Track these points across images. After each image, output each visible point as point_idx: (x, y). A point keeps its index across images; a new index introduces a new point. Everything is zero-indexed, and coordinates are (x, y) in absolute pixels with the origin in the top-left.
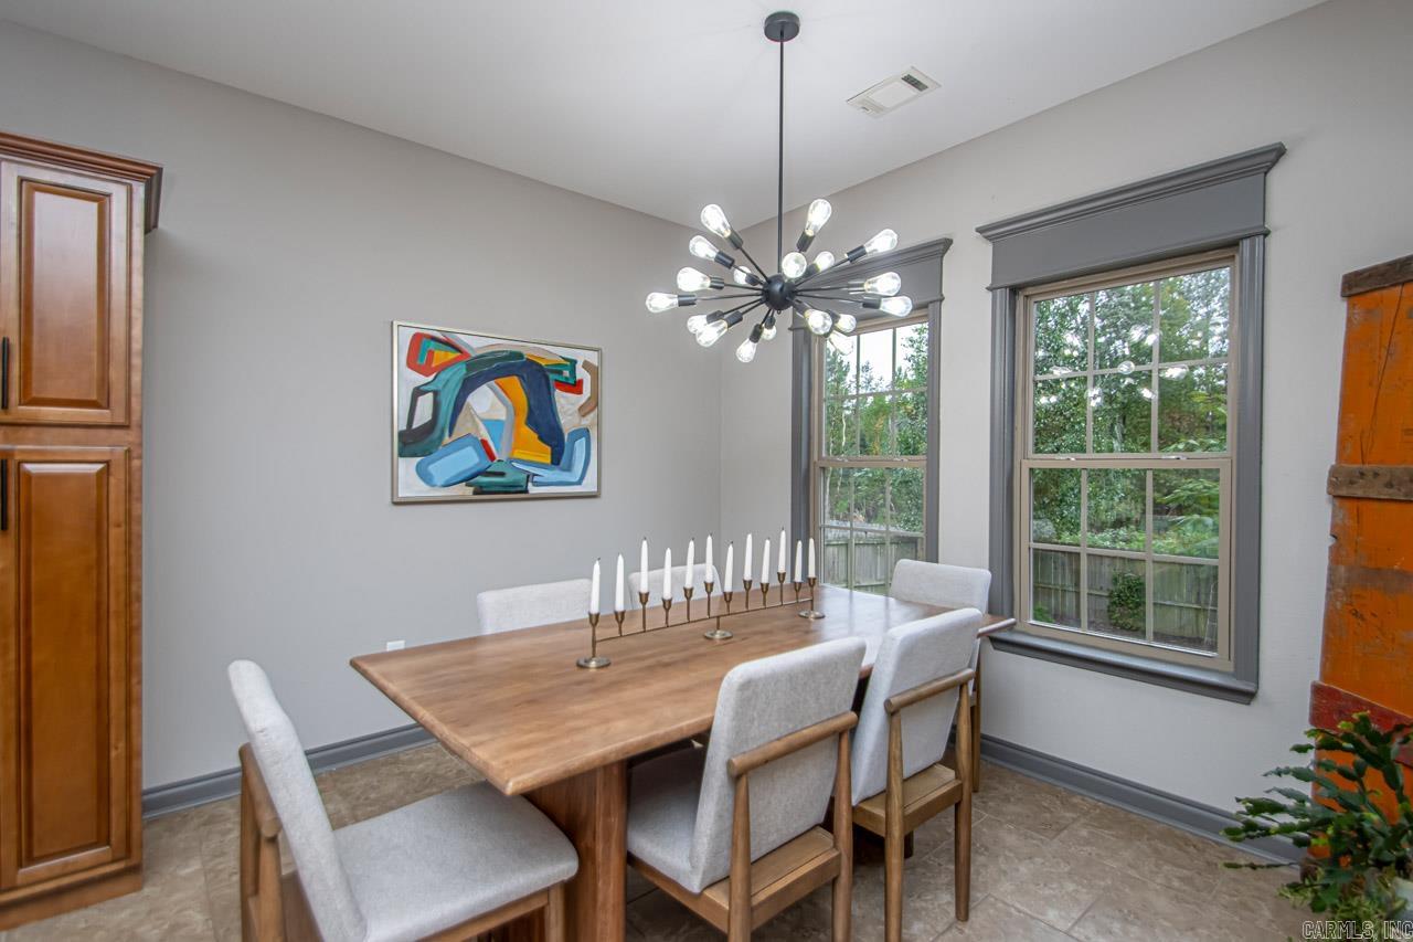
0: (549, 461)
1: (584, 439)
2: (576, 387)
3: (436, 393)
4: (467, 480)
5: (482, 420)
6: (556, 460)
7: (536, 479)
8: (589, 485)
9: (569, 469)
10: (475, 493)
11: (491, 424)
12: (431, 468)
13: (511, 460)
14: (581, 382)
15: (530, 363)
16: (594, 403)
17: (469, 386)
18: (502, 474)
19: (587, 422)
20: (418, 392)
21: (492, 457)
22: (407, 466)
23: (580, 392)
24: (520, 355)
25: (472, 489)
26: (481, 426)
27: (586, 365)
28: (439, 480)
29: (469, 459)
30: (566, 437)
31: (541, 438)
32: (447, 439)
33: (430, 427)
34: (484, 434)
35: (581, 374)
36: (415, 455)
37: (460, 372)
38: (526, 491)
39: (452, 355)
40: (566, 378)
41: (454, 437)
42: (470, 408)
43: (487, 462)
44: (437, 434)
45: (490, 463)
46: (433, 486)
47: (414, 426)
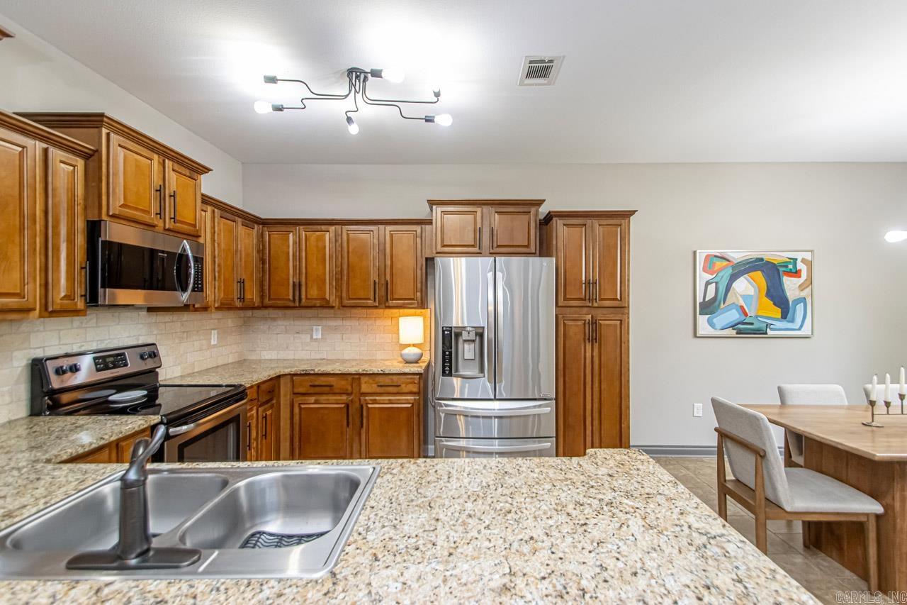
0: (779, 316)
1: (802, 304)
2: (797, 273)
3: (716, 283)
4: (733, 327)
5: (741, 296)
6: (784, 316)
7: (772, 326)
8: (806, 330)
9: (792, 321)
10: (737, 333)
11: (745, 297)
12: (715, 320)
13: (757, 317)
14: (800, 270)
15: (768, 263)
16: (810, 281)
17: (734, 278)
18: (752, 324)
19: (803, 294)
20: (708, 283)
21: (746, 315)
22: (703, 320)
23: (800, 277)
24: (762, 259)
25: (735, 331)
26: (740, 299)
27: (803, 261)
28: (718, 326)
29: (734, 316)
30: (790, 303)
31: (775, 304)
32: (722, 306)
33: (714, 299)
34: (742, 302)
35: (800, 266)
36: (707, 314)
37: (729, 271)
38: (766, 333)
39: (725, 263)
40: (791, 269)
41: (726, 304)
42: (734, 289)
43: (743, 317)
44: (717, 303)
45: (744, 317)
46: (716, 329)
47: (707, 299)
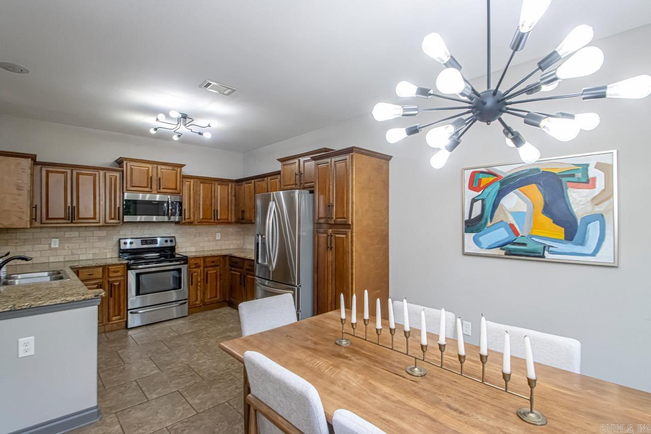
0: (563, 237)
1: (598, 222)
2: (589, 182)
3: (483, 200)
4: (501, 246)
5: (510, 212)
6: (570, 236)
7: (551, 249)
8: (606, 255)
9: (582, 243)
10: (506, 254)
11: (516, 214)
12: (481, 239)
13: (531, 236)
14: (594, 179)
15: (546, 173)
16: (606, 195)
17: (501, 194)
18: (524, 244)
19: (598, 210)
20: (474, 200)
21: (517, 234)
22: (469, 237)
23: (594, 187)
24: (538, 170)
25: (504, 251)
26: (509, 216)
27: (599, 166)
28: (485, 245)
29: (502, 235)
30: (579, 221)
31: (555, 222)
32: (489, 224)
33: (480, 217)
34: (512, 220)
35: (592, 172)
36: (472, 232)
37: (497, 186)
38: (543, 257)
39: (492, 178)
40: (579, 178)
41: (493, 222)
42: (502, 206)
43: (513, 237)
44: (483, 221)
45: (515, 237)
46: (482, 248)
47: (472, 218)
